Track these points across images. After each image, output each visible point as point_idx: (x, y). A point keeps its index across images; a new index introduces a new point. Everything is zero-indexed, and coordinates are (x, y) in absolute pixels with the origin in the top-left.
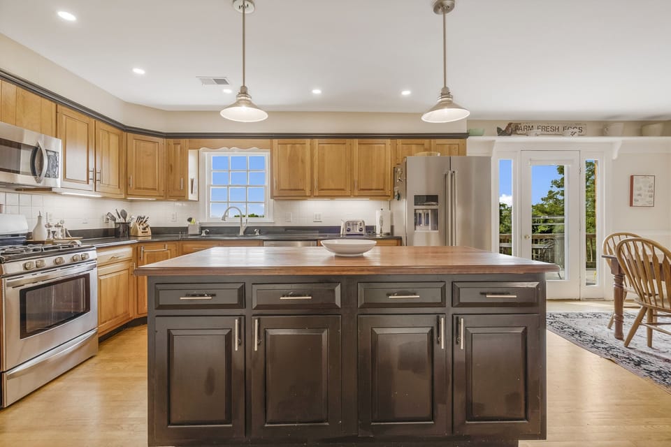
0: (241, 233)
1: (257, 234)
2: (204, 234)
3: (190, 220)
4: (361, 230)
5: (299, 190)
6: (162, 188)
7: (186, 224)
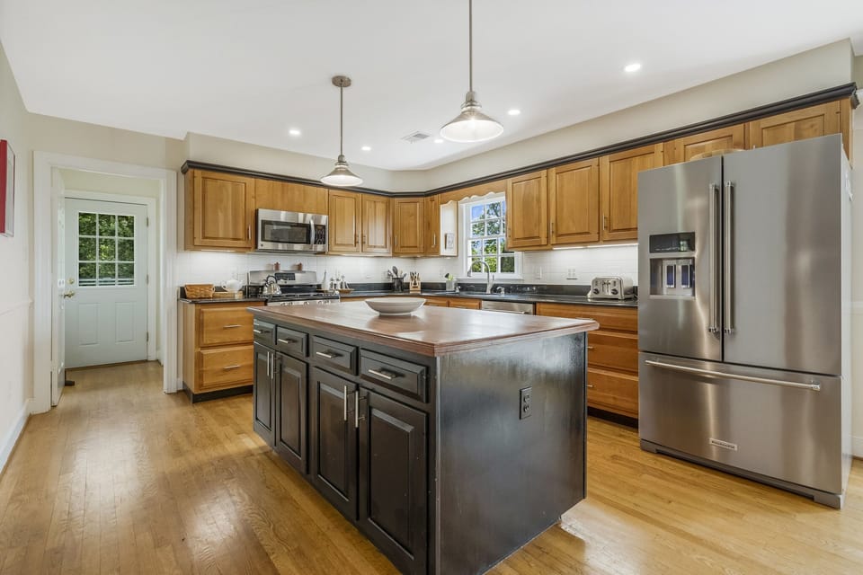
0: (488, 291)
1: (503, 292)
2: (458, 291)
3: (447, 276)
4: (615, 292)
5: (533, 238)
6: (422, 246)
7: (444, 280)
